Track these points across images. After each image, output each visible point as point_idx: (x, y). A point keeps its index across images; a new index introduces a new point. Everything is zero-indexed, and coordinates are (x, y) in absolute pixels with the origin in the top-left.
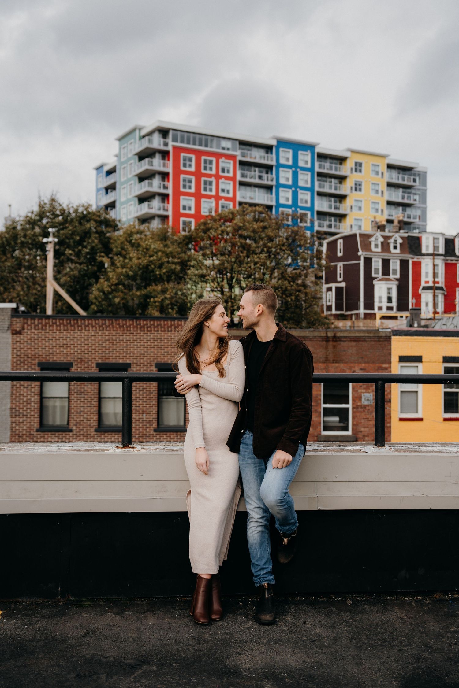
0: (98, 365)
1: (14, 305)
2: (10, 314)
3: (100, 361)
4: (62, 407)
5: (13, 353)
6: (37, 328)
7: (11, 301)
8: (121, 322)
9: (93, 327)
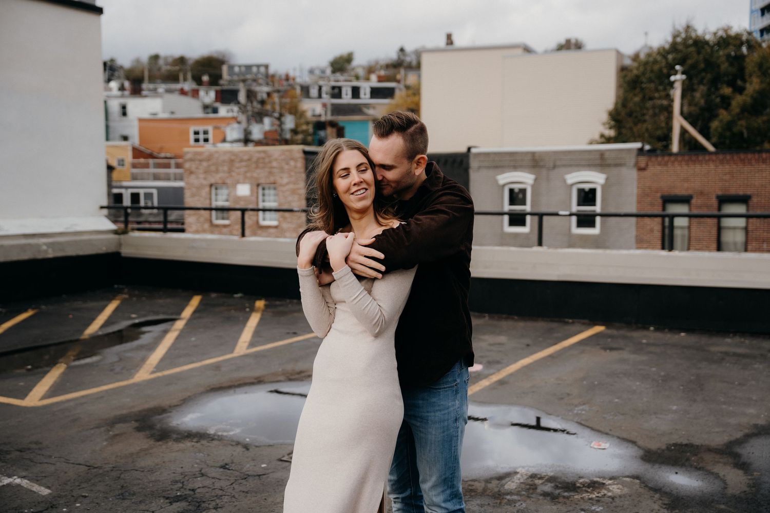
0: (718, 197)
1: (638, 145)
2: (635, 153)
3: (720, 193)
4: (683, 236)
5: (638, 188)
6: (660, 164)
7: (635, 141)
8: (742, 156)
9: (713, 161)
